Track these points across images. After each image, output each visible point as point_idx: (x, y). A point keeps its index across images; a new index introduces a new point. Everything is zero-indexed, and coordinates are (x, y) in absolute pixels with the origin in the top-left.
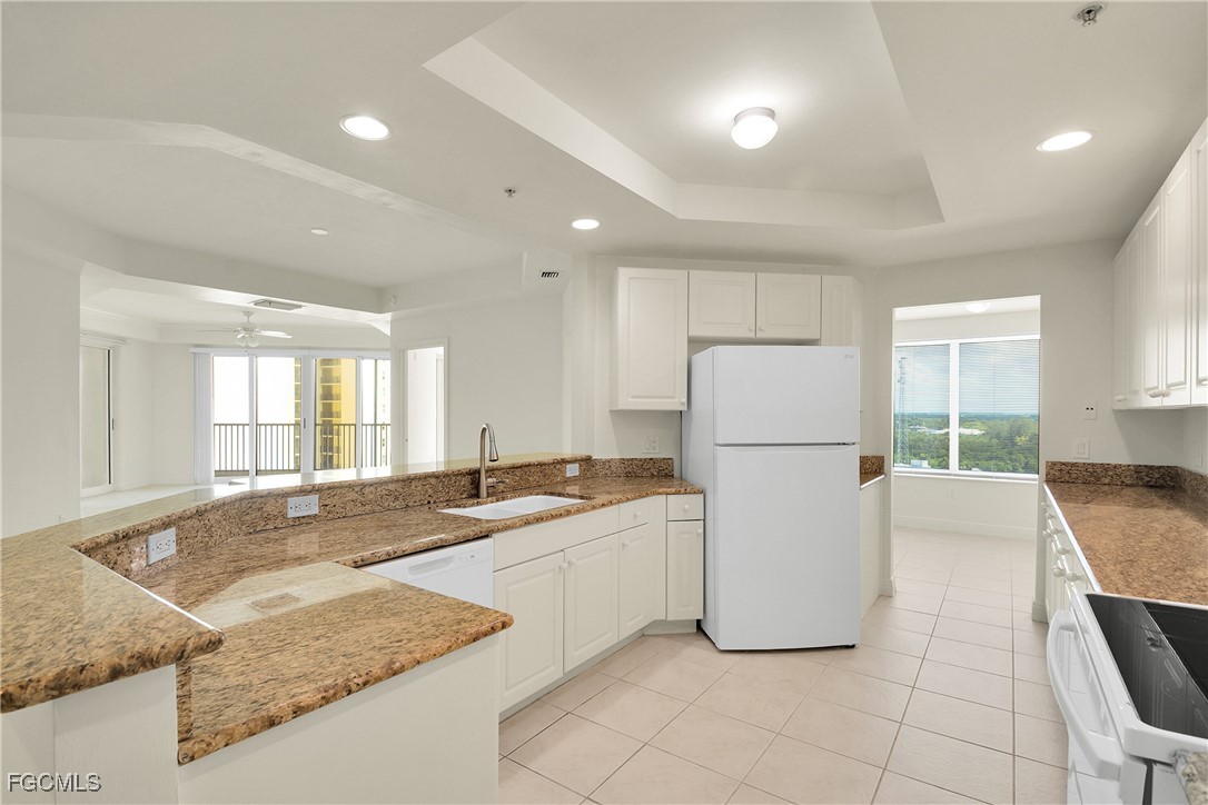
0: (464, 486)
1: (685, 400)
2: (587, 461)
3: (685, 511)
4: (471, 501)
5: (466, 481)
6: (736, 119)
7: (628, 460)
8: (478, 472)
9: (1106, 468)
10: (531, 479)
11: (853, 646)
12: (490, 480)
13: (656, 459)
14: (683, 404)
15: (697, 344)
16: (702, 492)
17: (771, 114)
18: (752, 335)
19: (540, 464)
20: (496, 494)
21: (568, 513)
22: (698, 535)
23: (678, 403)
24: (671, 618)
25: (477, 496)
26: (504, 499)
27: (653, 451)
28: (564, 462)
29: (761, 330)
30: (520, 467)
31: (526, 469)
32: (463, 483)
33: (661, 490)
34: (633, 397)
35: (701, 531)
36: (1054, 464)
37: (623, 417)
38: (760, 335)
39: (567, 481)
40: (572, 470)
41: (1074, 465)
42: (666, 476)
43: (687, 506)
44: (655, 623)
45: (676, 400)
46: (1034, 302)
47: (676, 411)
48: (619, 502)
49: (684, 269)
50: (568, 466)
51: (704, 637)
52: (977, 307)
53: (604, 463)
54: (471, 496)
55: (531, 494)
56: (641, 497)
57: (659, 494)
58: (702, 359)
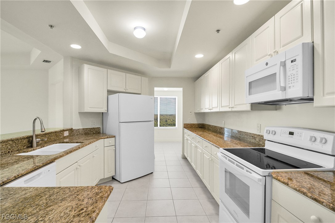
0: (25, 143)
1: (106, 109)
2: (71, 130)
3: (110, 143)
4: (30, 149)
5: (25, 141)
6: (135, 28)
7: (85, 129)
8: (32, 137)
9: (193, 124)
10: (52, 138)
11: (152, 173)
12: (37, 140)
13: (95, 128)
14: (106, 110)
15: (110, 92)
16: (115, 137)
17: (144, 29)
18: (125, 91)
19: (56, 132)
20: (40, 145)
21: (79, 148)
22: (113, 150)
23: (104, 110)
24: (105, 177)
25: (32, 146)
26: (44, 147)
27: (93, 125)
28: (64, 131)
29: (127, 90)
30: (48, 134)
31: (50, 134)
32: (24, 142)
33: (102, 137)
34: (89, 108)
35: (114, 148)
36: (185, 124)
37: (83, 115)
38: (127, 91)
39: (65, 138)
40: (66, 134)
41: (188, 124)
42: (98, 133)
43: (110, 142)
44: (101, 180)
45: (104, 109)
46: (181, 89)
47: (101, 113)
48: (93, 142)
49: (106, 68)
50: (65, 132)
51: (115, 181)
52: (166, 89)
53: (77, 130)
54: (28, 147)
55: (54, 144)
56: (98, 140)
57: (102, 139)
58: (111, 97)
